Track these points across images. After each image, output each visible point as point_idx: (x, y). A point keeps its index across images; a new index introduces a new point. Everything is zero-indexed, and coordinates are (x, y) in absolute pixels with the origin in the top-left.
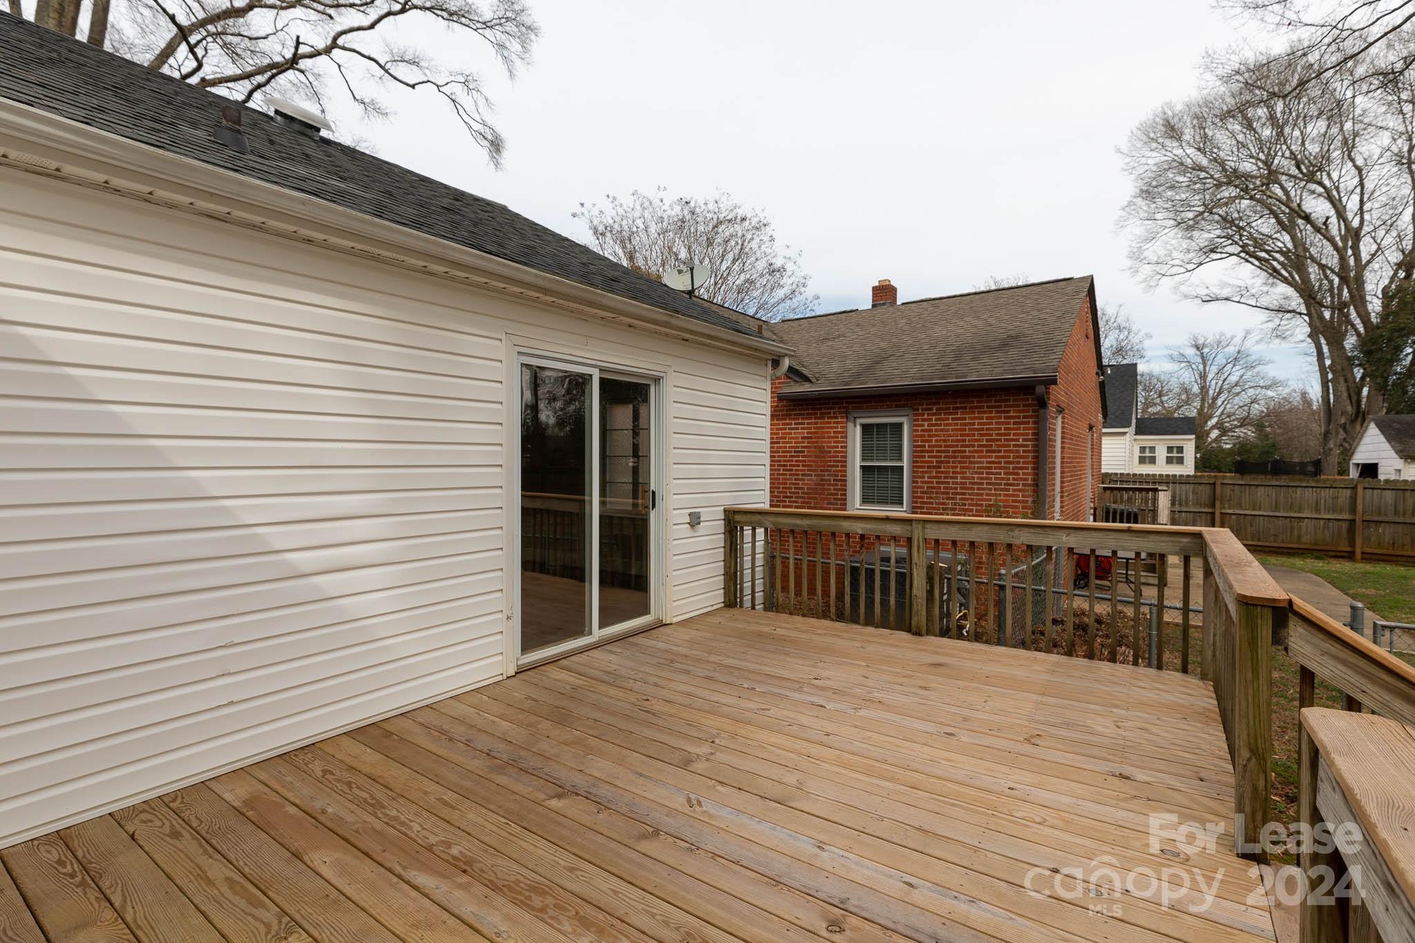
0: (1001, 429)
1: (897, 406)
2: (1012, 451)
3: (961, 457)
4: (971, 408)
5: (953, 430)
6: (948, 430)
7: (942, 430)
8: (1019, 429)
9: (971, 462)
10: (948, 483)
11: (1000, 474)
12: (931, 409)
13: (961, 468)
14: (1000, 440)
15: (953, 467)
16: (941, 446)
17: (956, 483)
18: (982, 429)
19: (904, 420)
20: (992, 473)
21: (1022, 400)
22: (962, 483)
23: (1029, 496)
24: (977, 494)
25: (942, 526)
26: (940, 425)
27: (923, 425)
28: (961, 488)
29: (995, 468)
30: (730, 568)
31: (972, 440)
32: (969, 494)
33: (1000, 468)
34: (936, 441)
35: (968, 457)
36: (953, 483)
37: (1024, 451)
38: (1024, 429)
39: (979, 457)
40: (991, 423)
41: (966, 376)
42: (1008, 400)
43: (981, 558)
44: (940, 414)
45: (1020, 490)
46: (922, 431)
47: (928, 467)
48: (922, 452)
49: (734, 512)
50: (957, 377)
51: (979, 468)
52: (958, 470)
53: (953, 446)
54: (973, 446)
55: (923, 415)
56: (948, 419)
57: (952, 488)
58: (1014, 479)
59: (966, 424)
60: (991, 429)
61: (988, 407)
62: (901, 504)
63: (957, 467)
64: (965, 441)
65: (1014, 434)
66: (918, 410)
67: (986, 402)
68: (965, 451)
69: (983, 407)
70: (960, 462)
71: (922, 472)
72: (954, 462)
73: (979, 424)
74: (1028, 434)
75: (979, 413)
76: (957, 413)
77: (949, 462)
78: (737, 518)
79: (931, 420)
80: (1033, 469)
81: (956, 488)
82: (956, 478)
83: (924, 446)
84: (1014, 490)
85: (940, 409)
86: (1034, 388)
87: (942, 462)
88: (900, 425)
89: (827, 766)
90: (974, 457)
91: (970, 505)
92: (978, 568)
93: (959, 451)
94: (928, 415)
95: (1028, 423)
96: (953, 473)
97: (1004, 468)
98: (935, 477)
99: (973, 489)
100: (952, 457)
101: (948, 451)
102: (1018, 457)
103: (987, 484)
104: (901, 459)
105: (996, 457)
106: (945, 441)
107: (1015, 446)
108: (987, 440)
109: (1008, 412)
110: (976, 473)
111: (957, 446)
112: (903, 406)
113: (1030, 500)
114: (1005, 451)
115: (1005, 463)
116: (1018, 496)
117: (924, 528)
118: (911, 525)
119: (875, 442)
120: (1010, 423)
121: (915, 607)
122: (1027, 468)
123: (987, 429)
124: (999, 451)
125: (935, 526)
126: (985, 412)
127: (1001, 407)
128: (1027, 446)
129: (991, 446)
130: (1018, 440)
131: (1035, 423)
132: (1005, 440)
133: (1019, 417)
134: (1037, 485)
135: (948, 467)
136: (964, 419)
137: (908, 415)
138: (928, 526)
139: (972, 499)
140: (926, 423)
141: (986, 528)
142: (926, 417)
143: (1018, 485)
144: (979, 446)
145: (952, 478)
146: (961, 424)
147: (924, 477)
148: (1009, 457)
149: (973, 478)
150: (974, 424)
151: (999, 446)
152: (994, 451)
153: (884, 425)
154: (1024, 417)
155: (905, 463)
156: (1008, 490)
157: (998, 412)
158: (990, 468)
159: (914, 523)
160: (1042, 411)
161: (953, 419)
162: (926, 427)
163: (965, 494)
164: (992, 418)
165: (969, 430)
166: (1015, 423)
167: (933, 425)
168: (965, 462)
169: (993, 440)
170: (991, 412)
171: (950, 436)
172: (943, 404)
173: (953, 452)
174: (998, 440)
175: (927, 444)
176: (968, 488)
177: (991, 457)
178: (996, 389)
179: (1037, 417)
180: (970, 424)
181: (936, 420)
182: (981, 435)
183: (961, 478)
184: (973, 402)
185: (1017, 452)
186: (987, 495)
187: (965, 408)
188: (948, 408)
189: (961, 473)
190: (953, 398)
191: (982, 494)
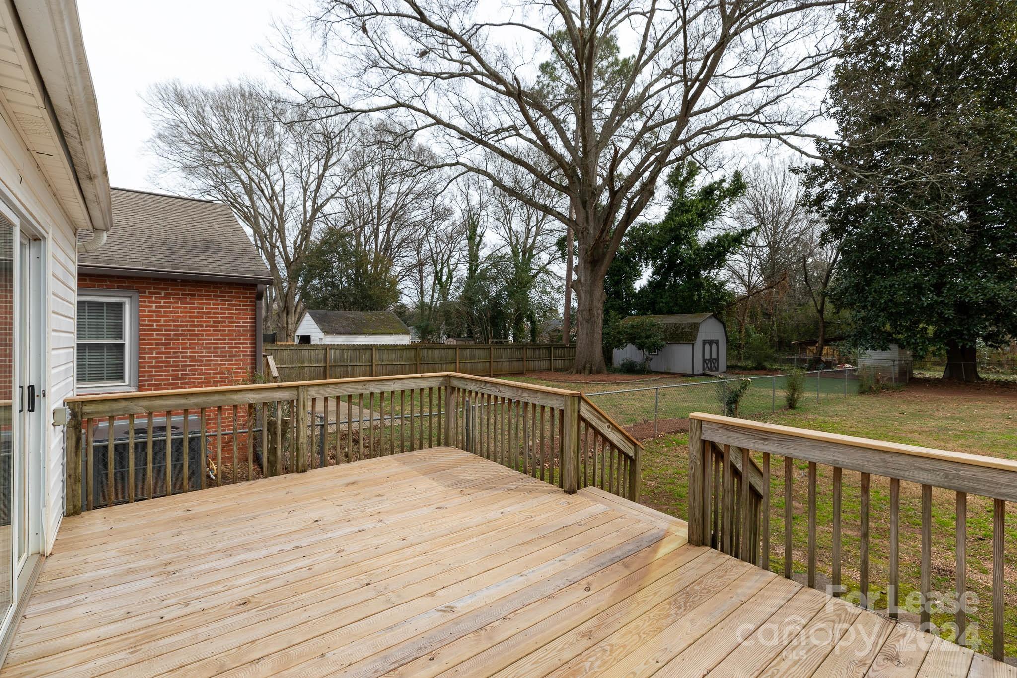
0: (225, 314)
1: (119, 287)
2: (235, 331)
3: (191, 335)
4: (199, 295)
5: (182, 312)
6: (178, 312)
7: (171, 312)
8: (240, 314)
9: (199, 339)
10: (178, 357)
11: (225, 348)
12: (159, 293)
13: (190, 344)
14: (225, 322)
15: (182, 344)
16: (170, 326)
17: (186, 357)
18: (210, 313)
19: (126, 301)
20: (218, 348)
21: (242, 293)
22: (191, 357)
23: (248, 364)
24: (205, 365)
25: (321, 388)
26: (169, 307)
27: (151, 307)
28: (190, 361)
29: (221, 344)
31: (201, 322)
33: (225, 344)
34: (165, 321)
35: (197, 335)
36: (183, 357)
37: (244, 331)
38: (244, 314)
39: (206, 335)
40: (217, 309)
41: (198, 269)
42: (232, 292)
43: (209, 415)
44: (169, 298)
45: (241, 360)
46: (149, 311)
47: (157, 344)
48: (149, 330)
50: (189, 269)
51: (206, 344)
52: (188, 345)
53: (183, 326)
54: (202, 326)
55: (151, 297)
56: (177, 303)
57: (182, 362)
58: (236, 352)
59: (194, 308)
60: (218, 313)
61: (214, 296)
62: (121, 378)
63: (186, 343)
64: (194, 322)
65: (236, 318)
66: (145, 292)
67: (212, 291)
68: (194, 331)
69: (210, 295)
70: (189, 339)
71: (150, 349)
72: (183, 339)
73: (206, 309)
74: (247, 318)
75: (206, 300)
76: (186, 299)
77: (178, 339)
79: (160, 303)
80: (251, 343)
81: (186, 361)
82: (186, 352)
83: (153, 325)
85: (170, 294)
86: (256, 285)
87: (172, 339)
88: (120, 306)
90: (202, 335)
92: (207, 424)
93: (189, 331)
94: (156, 297)
95: (246, 310)
96: (183, 348)
97: (228, 343)
98: (164, 353)
99: (202, 361)
100: (182, 335)
101: (178, 330)
102: (239, 335)
103: (214, 356)
104: (120, 336)
105: (222, 335)
106: (174, 321)
107: (236, 327)
108: (214, 322)
109: (232, 301)
110: (204, 348)
111: (187, 326)
112: (128, 288)
113: (248, 366)
114: (229, 331)
115: (229, 339)
120: (232, 310)
122: (247, 343)
123: (214, 313)
124: (225, 331)
125: (316, 389)
126: (212, 300)
127: (225, 296)
128: (246, 327)
129: (218, 326)
130: (239, 322)
131: (252, 310)
132: (229, 322)
133: (240, 305)
135: (178, 344)
136: (194, 304)
137: (130, 297)
138: (311, 389)
139: (201, 370)
140: (154, 305)
142: (153, 299)
143: (239, 356)
144: (207, 326)
145: (181, 352)
146: (190, 308)
147: (152, 353)
148: (232, 335)
149: (202, 352)
150: (202, 308)
151: (224, 326)
152: (220, 331)
153: (101, 304)
154: (244, 306)
155: (127, 340)
156: (232, 360)
157: (223, 300)
158: (217, 344)
159: (300, 390)
160: (258, 302)
161: (182, 303)
162: (154, 308)
163: (194, 365)
164: (218, 305)
165: (198, 313)
166: (237, 310)
167: (161, 307)
168: (194, 340)
169: (219, 322)
170: (217, 300)
171: (180, 317)
172: (172, 289)
173: (182, 331)
174: (223, 322)
175: (155, 324)
176: (196, 361)
177: (217, 335)
178: (221, 283)
179: (255, 306)
180: (199, 308)
181: (165, 303)
182: (209, 318)
183: (191, 352)
184: (201, 291)
185: (239, 331)
186: (214, 365)
187: (194, 295)
188: (178, 294)
189: (190, 348)
190: (181, 285)
191: (210, 365)
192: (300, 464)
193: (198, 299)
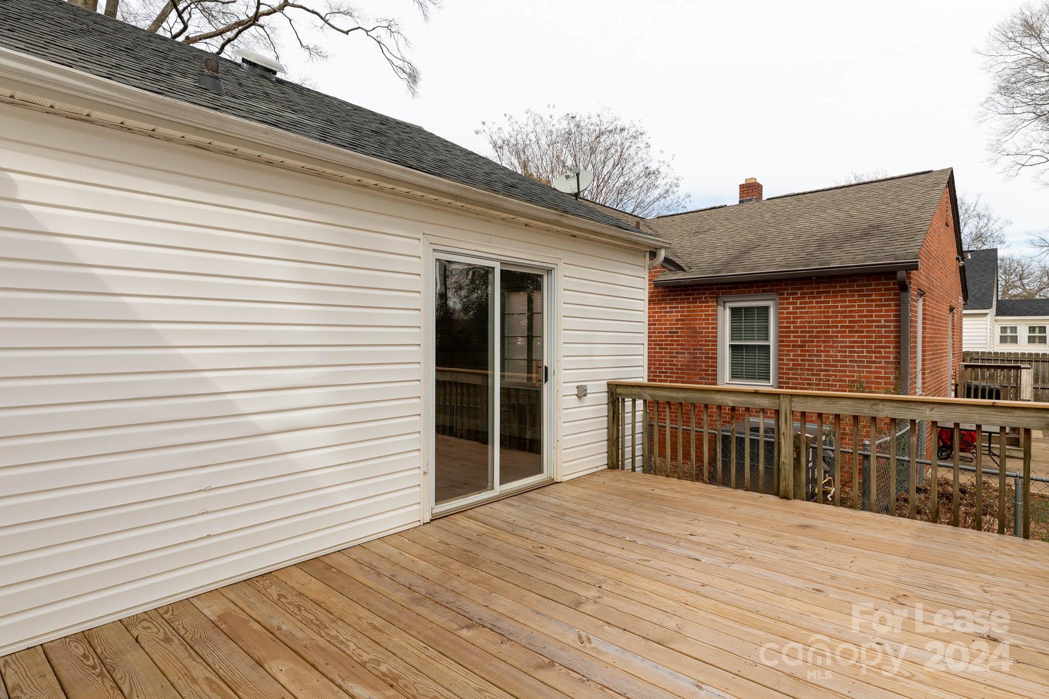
0: (863, 311)
1: (764, 291)
2: (874, 332)
3: (825, 337)
4: (834, 292)
5: (817, 312)
6: (812, 313)
7: (806, 313)
8: (881, 311)
9: (834, 342)
10: (813, 360)
11: (862, 352)
12: (796, 294)
13: (825, 347)
14: (863, 321)
15: (817, 346)
16: (805, 327)
17: (821, 361)
18: (845, 312)
19: (770, 304)
20: (854, 352)
21: (883, 284)
22: (825, 361)
23: (892, 373)
24: (840, 371)
25: (809, 400)
26: (805, 308)
27: (788, 308)
28: (825, 366)
29: (858, 347)
30: (613, 435)
31: (835, 322)
32: (833, 371)
33: (862, 347)
34: (801, 322)
35: (832, 337)
36: (817, 361)
37: (886, 332)
38: (886, 311)
39: (842, 337)
40: (854, 306)
41: (830, 263)
42: (871, 285)
43: (844, 429)
44: (804, 298)
45: (882, 368)
46: (787, 313)
47: (794, 346)
48: (787, 332)
49: (616, 385)
50: (820, 265)
51: (841, 347)
52: (822, 348)
53: (817, 327)
54: (837, 327)
55: (789, 299)
56: (812, 303)
57: (816, 366)
58: (876, 357)
59: (829, 307)
60: (854, 311)
61: (850, 291)
62: (768, 379)
63: (820, 346)
64: (828, 322)
65: (876, 316)
66: (783, 294)
67: (848, 286)
68: (828, 332)
69: (845, 291)
70: (823, 342)
71: (788, 351)
72: (818, 342)
73: (841, 307)
74: (890, 316)
75: (841, 296)
76: (820, 297)
77: (813, 342)
78: (619, 390)
79: (796, 303)
80: (895, 347)
81: (820, 366)
82: (821, 356)
83: (790, 327)
84: (876, 367)
85: (806, 293)
86: (895, 273)
87: (807, 341)
88: (766, 309)
89: (704, 614)
90: (837, 337)
91: (833, 380)
92: (842, 439)
93: (823, 332)
94: (793, 299)
95: (889, 305)
96: (818, 351)
97: (866, 347)
98: (800, 355)
99: (837, 366)
100: (816, 337)
101: (813, 332)
102: (879, 337)
103: (850, 361)
104: (767, 339)
105: (859, 337)
106: (809, 322)
107: (876, 327)
108: (850, 322)
109: (871, 295)
110: (840, 352)
111: (821, 327)
112: (770, 291)
113: (892, 376)
114: (867, 332)
115: (868, 342)
116: (881, 373)
117: (791, 401)
118: (779, 398)
119: (743, 324)
120: (872, 306)
121: (782, 473)
122: (889, 347)
123: (850, 311)
124: (862, 332)
125: (802, 400)
126: (848, 296)
127: (863, 291)
128: (889, 326)
129: (854, 327)
130: (880, 321)
131: (896, 305)
132: (868, 321)
133: (881, 300)
134: (899, 363)
135: (813, 346)
136: (828, 302)
137: (773, 300)
138: (795, 399)
139: (836, 376)
140: (791, 307)
141: (850, 402)
142: (791, 300)
143: (880, 362)
144: (842, 327)
145: (816, 356)
146: (825, 307)
147: (789, 355)
148: (871, 337)
149: (837, 356)
150: (837, 307)
151: (861, 327)
152: (857, 332)
153: (752, 308)
154: (886, 300)
155: (772, 342)
156: (871, 367)
157: (860, 296)
158: (853, 347)
159: (782, 396)
160: (903, 294)
161: (817, 303)
162: (791, 310)
163: (828, 371)
164: (855, 301)
165: (833, 312)
166: (876, 306)
167: (798, 308)
168: (829, 342)
169: (855, 322)
170: (854, 296)
171: (814, 318)
172: (808, 288)
173: (817, 332)
174: (860, 322)
175: (792, 325)
176: (831, 366)
177: (854, 337)
178: (858, 275)
179: (899, 300)
180: (834, 307)
181: (801, 303)
182: (844, 317)
183: (825, 356)
184: (836, 287)
185: (880, 332)
186: (850, 371)
187: (829, 292)
188: (812, 293)
189: (825, 351)
190: (816, 283)
191: (845, 371)
192: (781, 488)
193: (833, 297)
